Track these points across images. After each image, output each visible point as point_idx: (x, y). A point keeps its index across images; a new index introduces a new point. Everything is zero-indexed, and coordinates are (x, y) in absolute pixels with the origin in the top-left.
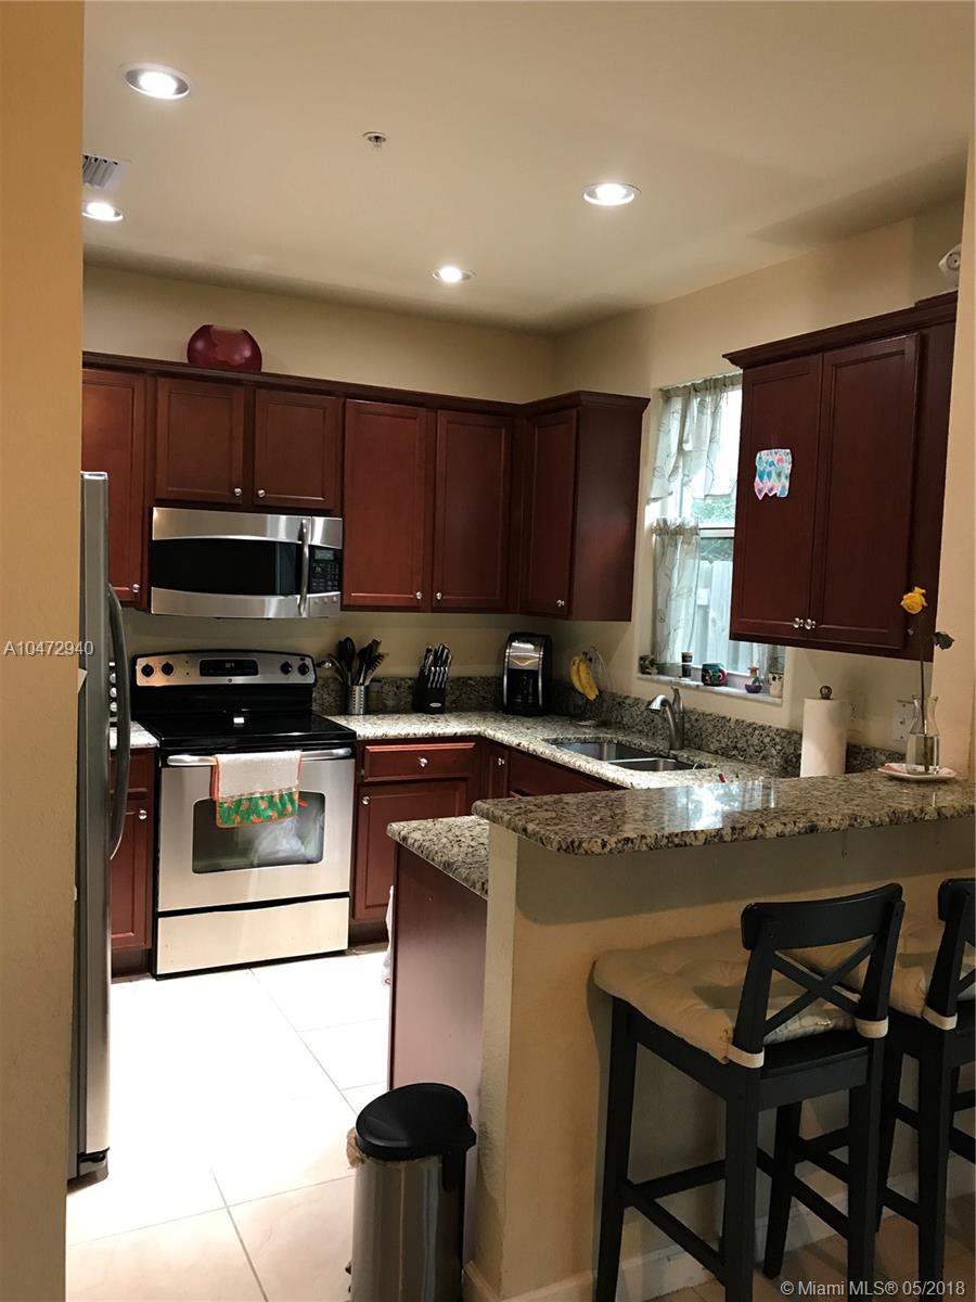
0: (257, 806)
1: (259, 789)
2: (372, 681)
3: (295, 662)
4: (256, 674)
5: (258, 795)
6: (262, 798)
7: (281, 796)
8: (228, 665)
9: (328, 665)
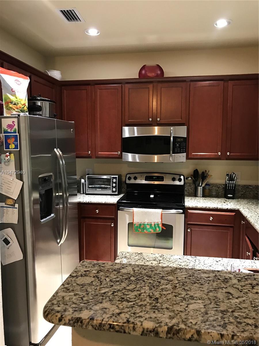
0: (146, 227)
1: (146, 221)
2: (206, 185)
3: (177, 177)
4: (163, 181)
5: (146, 223)
6: (148, 224)
7: (155, 225)
8: (154, 178)
9: (190, 178)
